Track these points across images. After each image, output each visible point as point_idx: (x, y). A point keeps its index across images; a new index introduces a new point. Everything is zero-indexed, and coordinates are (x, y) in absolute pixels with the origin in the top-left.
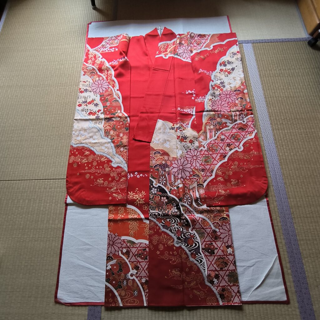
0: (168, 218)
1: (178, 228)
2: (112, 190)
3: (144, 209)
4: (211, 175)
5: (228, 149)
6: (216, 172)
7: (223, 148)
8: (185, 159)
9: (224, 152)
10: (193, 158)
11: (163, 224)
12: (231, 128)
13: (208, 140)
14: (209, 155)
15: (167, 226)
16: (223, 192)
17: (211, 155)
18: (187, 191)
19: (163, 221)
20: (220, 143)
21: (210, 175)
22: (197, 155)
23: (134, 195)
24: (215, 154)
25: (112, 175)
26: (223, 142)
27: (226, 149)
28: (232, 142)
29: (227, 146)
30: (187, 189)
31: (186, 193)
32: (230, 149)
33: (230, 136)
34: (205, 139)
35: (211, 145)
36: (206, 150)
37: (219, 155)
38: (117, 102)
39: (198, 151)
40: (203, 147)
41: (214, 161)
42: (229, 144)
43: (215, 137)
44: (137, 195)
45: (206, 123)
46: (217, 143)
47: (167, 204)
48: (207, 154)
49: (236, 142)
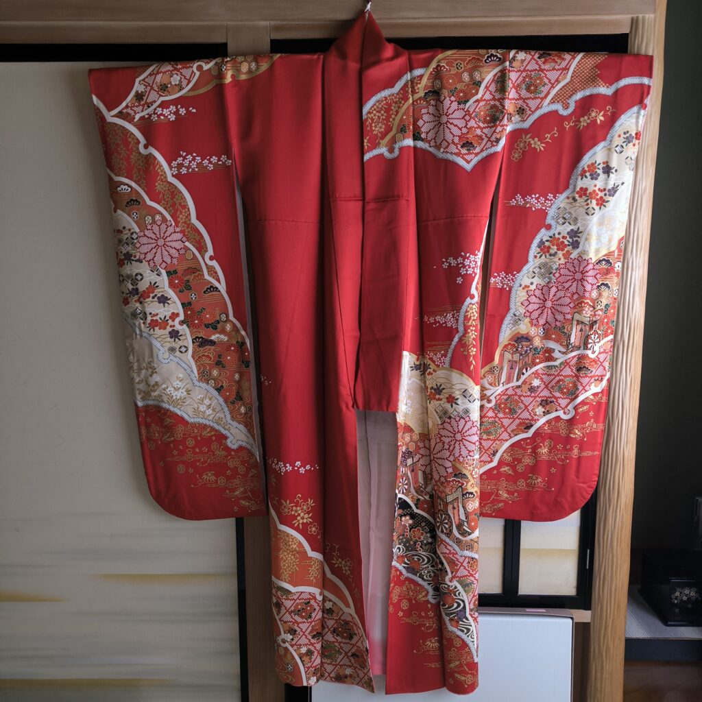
0: (416, 555)
1: (433, 572)
4: (491, 461)
5: (540, 410)
6: (502, 456)
7: (530, 408)
8: (438, 440)
9: (530, 418)
11: (406, 566)
12: (561, 364)
13: (501, 385)
15: (413, 569)
18: (442, 506)
19: (406, 559)
20: (524, 397)
21: (489, 460)
24: (509, 419)
26: (533, 394)
27: (537, 410)
28: (554, 397)
29: (541, 404)
30: (442, 503)
32: (544, 412)
33: (553, 383)
34: (494, 384)
35: (505, 397)
37: (517, 421)
39: (466, 422)
41: (503, 432)
42: (546, 401)
46: (520, 396)
49: (563, 399)
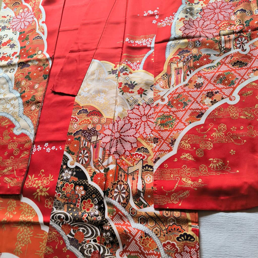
0: (82, 226)
2: (5, 170)
3: (47, 205)
4: (171, 150)
5: (208, 101)
6: (180, 144)
7: (199, 100)
8: (127, 122)
9: (200, 108)
10: (141, 119)
11: (71, 237)
13: (171, 87)
14: (171, 113)
15: (77, 241)
16: (190, 182)
17: (173, 112)
18: (123, 177)
19: (72, 230)
20: (192, 92)
21: (169, 149)
22: (149, 114)
23: (35, 180)
24: (182, 111)
25: (10, 147)
26: (199, 89)
27: (205, 101)
28: (218, 88)
29: (207, 96)
30: (123, 174)
31: (119, 181)
32: (211, 102)
33: (215, 78)
34: (166, 87)
35: (176, 95)
36: (165, 105)
37: (189, 112)
38: (40, 40)
39: (151, 108)
40: (160, 100)
41: (178, 123)
42: (212, 92)
43: (184, 81)
44: (40, 181)
45: (171, 59)
46: (188, 92)
47: (84, 199)
48: (167, 112)
49: (226, 89)
